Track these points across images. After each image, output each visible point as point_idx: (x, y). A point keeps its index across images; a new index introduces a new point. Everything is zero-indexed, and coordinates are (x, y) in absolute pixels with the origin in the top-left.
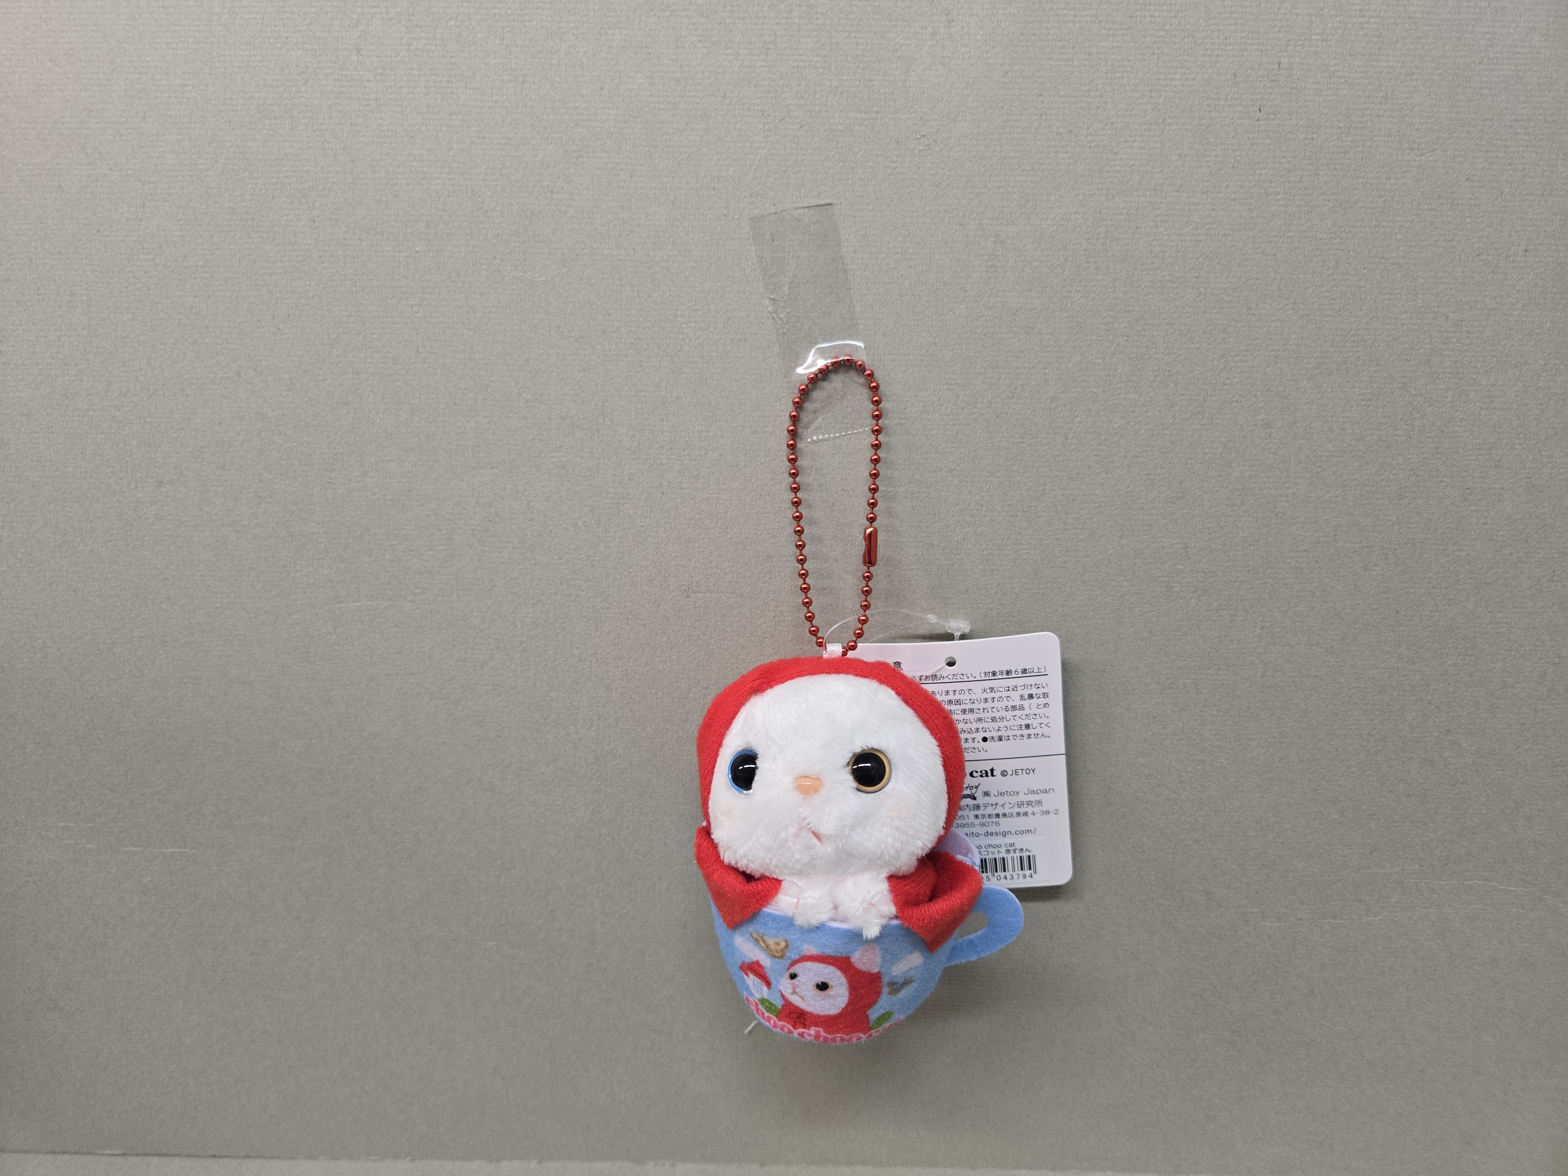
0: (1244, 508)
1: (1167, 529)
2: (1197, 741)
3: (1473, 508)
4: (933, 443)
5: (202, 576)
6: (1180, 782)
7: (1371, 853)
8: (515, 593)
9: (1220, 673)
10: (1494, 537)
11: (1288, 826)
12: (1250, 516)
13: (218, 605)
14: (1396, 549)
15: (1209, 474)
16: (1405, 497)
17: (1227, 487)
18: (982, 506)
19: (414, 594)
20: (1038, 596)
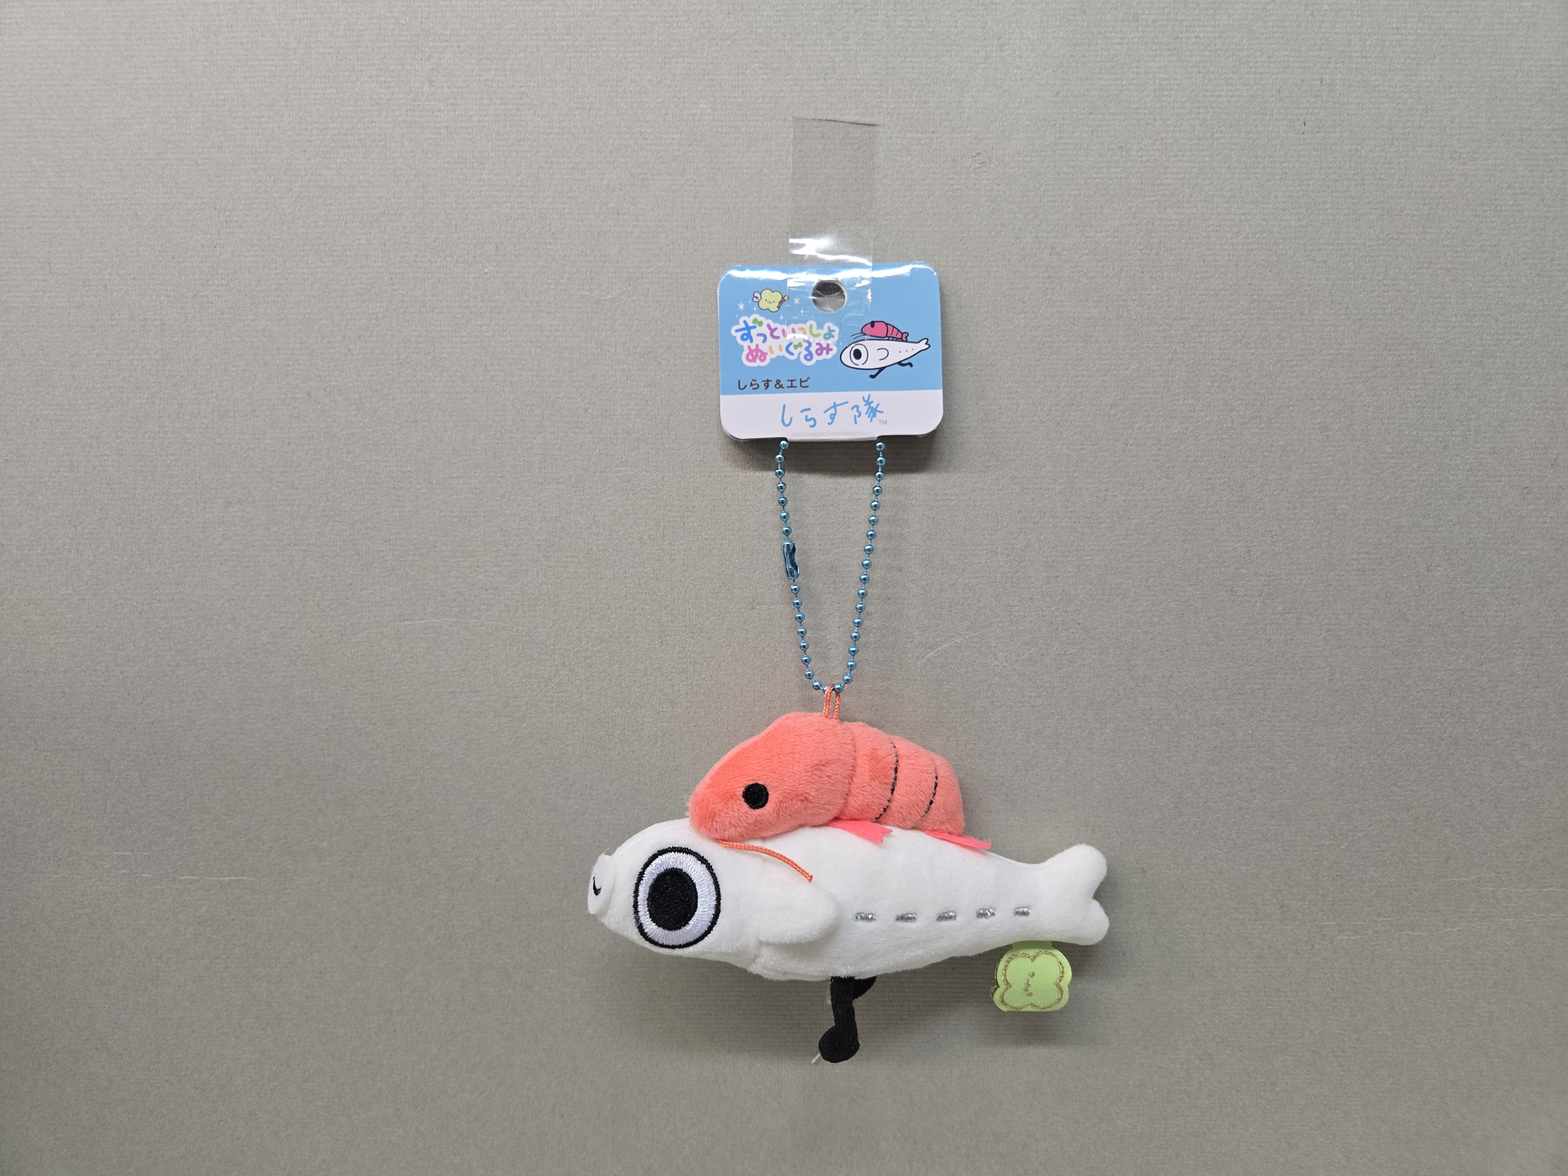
0: (1304, 511)
1: (1229, 533)
2: (1267, 748)
3: (1533, 507)
4: (995, 451)
5: (267, 596)
6: (1251, 790)
7: (1447, 861)
8: (580, 608)
9: (1288, 677)
10: (1555, 536)
11: (1361, 835)
12: (1311, 519)
13: (282, 625)
14: (1458, 549)
15: (1270, 477)
16: (1464, 497)
17: (1287, 490)
18: (1045, 513)
19: (480, 610)
20: (1102, 603)
